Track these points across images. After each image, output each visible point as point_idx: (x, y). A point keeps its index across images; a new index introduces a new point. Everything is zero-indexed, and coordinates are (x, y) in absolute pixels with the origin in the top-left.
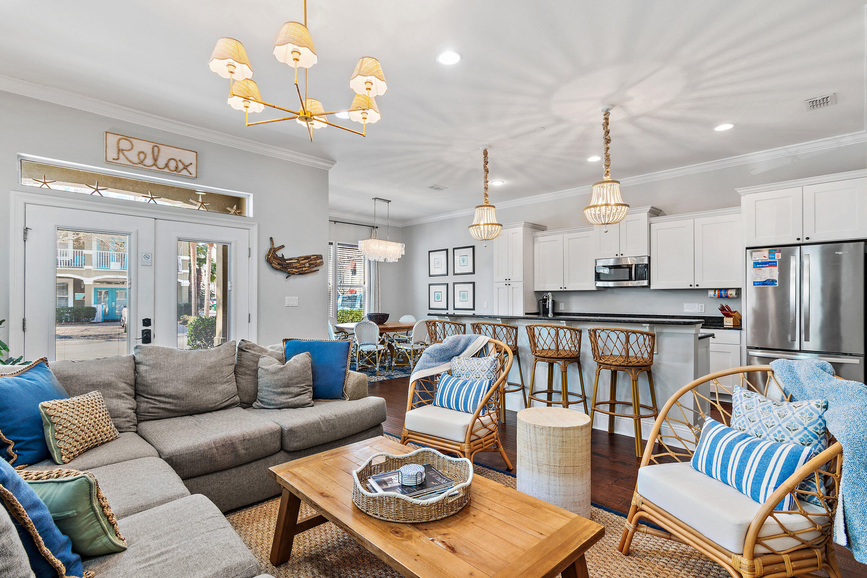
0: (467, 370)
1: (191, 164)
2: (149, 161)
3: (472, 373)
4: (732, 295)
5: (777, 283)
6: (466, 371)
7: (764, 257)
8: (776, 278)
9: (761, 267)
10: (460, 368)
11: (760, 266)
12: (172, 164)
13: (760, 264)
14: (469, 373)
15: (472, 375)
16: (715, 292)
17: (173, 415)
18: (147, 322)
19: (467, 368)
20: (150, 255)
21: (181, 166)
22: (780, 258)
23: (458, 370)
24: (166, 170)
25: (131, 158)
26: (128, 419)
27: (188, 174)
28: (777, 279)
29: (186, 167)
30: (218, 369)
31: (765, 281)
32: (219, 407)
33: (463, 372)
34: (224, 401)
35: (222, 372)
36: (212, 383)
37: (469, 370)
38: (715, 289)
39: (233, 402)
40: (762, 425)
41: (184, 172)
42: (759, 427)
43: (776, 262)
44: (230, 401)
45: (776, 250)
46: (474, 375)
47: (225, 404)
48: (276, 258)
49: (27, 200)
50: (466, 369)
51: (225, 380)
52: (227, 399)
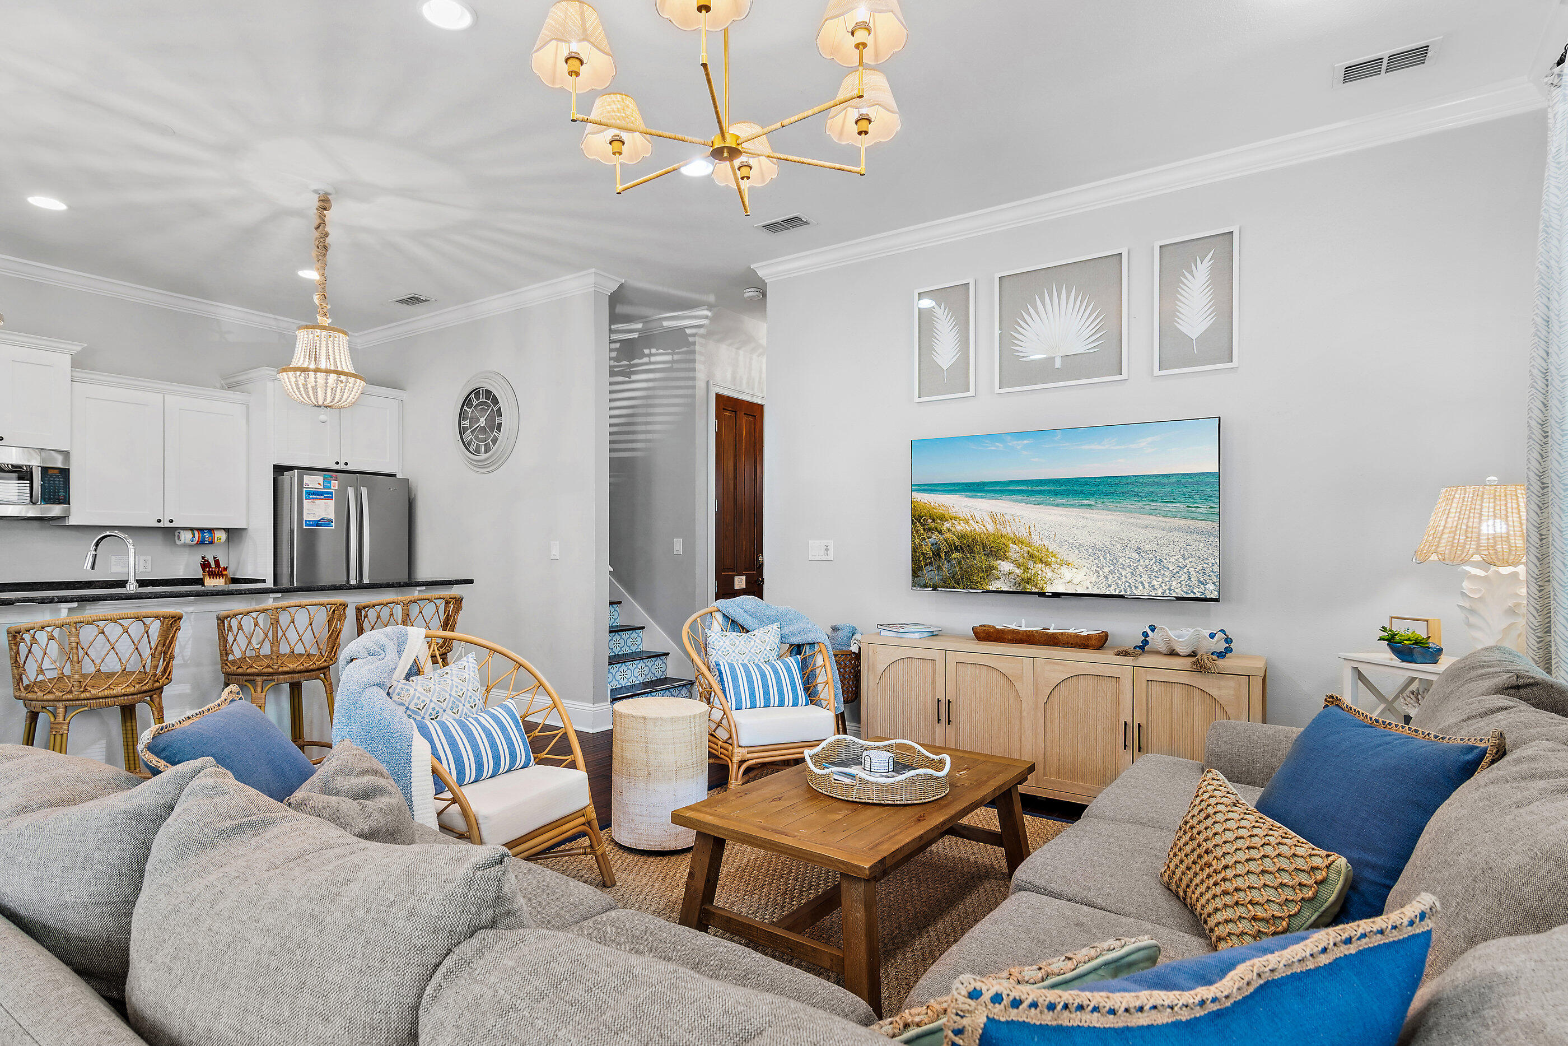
0: (452, 699)
3: (462, 699)
4: (220, 539)
5: (333, 524)
6: (449, 702)
7: (319, 484)
8: (332, 516)
9: (313, 499)
10: (435, 700)
11: (314, 496)
13: (313, 494)
14: (457, 702)
15: (464, 705)
16: (194, 534)
19: (450, 695)
22: (337, 488)
23: (432, 705)
28: (333, 518)
31: (319, 521)
33: (444, 705)
37: (455, 698)
38: (192, 529)
40: (753, 654)
42: (751, 657)
43: (331, 493)
45: (331, 476)
46: (466, 703)
50: (448, 696)
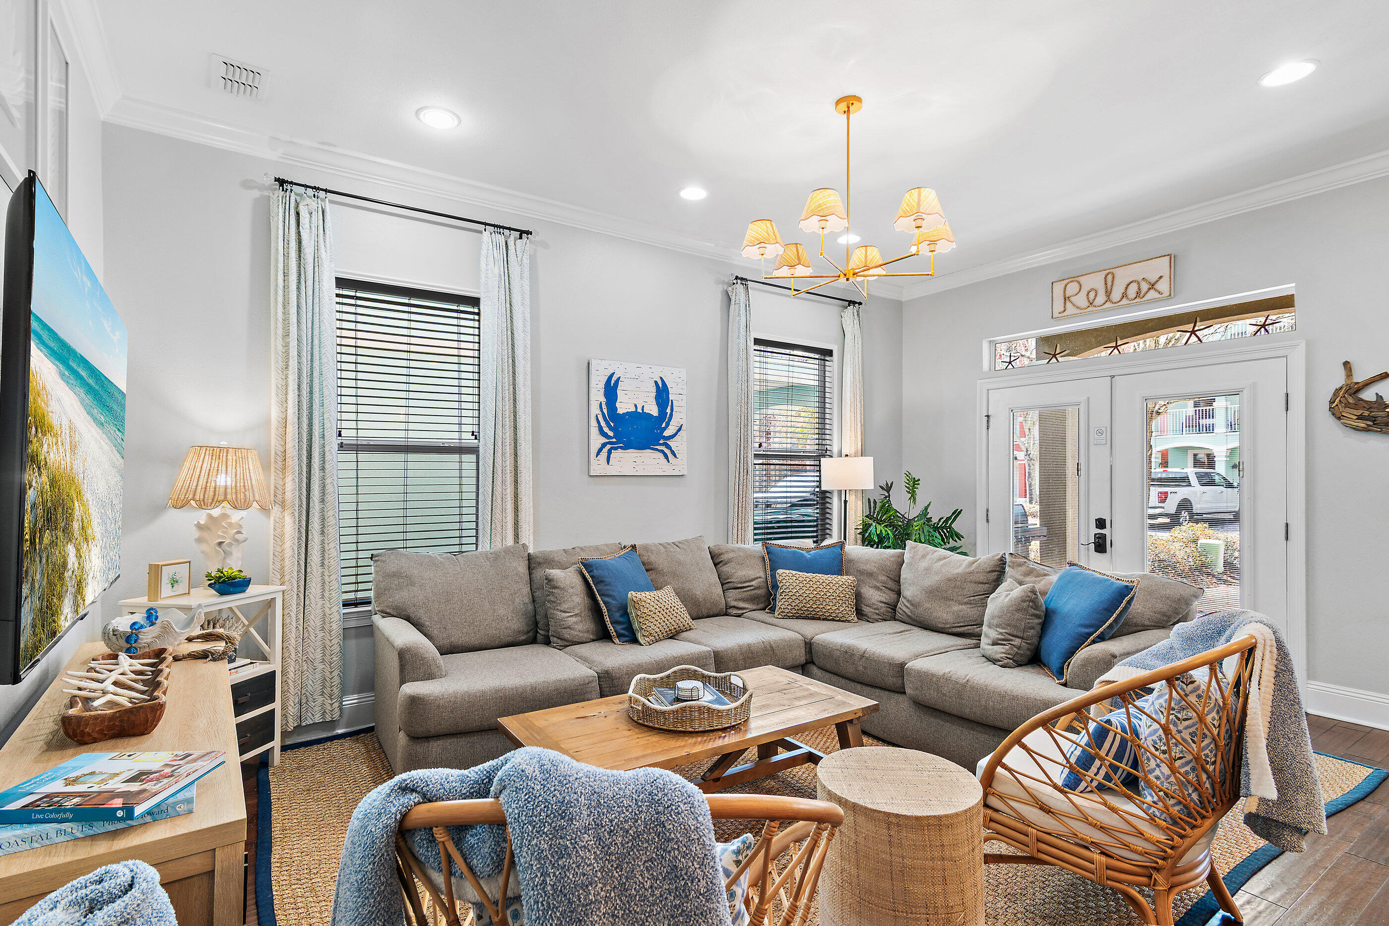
1: (1161, 277)
2: (1101, 298)
12: (1133, 289)
17: (911, 622)
18: (1101, 524)
20: (1104, 429)
21: (1145, 287)
24: (1125, 301)
25: (1078, 304)
26: (877, 612)
27: (1157, 295)
29: (1152, 286)
30: (959, 583)
32: (950, 631)
34: (956, 625)
35: (963, 589)
36: (947, 599)
39: (970, 631)
41: (1152, 294)
44: (966, 628)
47: (958, 630)
48: (1360, 404)
49: (990, 386)
51: (965, 600)
52: (962, 624)
